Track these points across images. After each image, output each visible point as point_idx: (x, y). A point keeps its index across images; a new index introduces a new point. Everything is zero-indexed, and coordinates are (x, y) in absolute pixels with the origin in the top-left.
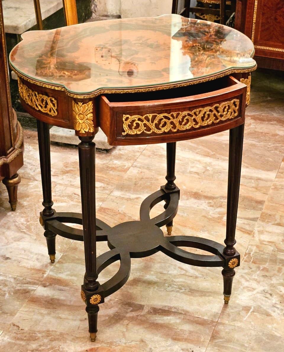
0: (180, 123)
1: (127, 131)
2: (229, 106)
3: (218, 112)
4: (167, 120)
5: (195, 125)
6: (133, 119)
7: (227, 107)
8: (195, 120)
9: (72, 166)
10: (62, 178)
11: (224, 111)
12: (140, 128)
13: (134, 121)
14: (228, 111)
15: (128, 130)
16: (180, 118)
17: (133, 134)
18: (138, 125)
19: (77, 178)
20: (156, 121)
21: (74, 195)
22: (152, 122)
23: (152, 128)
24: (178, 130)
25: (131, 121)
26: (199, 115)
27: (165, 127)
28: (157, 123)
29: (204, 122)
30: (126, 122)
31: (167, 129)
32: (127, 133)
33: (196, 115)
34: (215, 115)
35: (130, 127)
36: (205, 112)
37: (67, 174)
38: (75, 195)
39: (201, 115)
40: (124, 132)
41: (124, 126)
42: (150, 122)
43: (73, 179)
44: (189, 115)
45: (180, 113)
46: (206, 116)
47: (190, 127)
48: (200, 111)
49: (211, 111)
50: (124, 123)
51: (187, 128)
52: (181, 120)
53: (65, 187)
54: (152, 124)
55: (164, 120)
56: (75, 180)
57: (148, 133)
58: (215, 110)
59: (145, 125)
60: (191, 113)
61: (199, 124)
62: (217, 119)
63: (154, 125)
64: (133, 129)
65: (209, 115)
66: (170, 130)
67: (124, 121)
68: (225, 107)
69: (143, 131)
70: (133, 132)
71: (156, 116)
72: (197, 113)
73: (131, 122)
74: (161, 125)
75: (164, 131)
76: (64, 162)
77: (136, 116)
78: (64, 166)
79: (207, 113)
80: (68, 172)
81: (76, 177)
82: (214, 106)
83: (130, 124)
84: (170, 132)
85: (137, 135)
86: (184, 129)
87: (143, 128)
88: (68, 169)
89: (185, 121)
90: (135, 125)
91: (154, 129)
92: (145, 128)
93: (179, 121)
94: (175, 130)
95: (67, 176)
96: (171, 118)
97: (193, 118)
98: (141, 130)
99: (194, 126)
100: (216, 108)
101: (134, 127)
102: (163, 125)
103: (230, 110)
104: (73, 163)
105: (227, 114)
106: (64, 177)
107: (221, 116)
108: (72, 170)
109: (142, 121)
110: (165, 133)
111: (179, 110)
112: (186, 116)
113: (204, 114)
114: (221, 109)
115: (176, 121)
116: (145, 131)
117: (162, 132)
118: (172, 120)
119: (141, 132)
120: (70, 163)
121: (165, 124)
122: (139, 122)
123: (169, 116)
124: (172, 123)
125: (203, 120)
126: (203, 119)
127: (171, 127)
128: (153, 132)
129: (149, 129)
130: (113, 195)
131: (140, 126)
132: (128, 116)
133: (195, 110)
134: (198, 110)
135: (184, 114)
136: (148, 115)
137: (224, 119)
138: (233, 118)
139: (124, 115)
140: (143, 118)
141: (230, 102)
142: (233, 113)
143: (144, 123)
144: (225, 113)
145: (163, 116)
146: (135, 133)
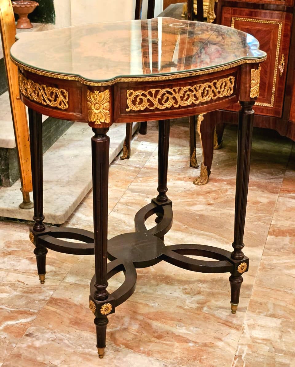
0: (182, 98)
1: (131, 106)
2: (225, 82)
3: (216, 88)
4: (169, 96)
5: (195, 100)
6: (137, 95)
7: (224, 84)
8: (195, 96)
9: (15, 246)
10: (3, 261)
11: (221, 88)
12: (143, 104)
13: (137, 96)
14: (225, 89)
16: (182, 93)
17: (136, 109)
18: (141, 100)
19: (21, 261)
20: (159, 97)
21: (17, 282)
22: (155, 97)
23: (155, 103)
24: (180, 106)
25: (135, 96)
26: (199, 91)
27: (168, 102)
28: (160, 98)
30: (130, 97)
31: (169, 104)
32: (131, 110)
33: (196, 91)
34: (213, 91)
35: (134, 102)
36: (205, 88)
37: (9, 256)
38: (20, 283)
39: (201, 91)
40: (128, 108)
41: (128, 102)
42: (153, 97)
43: (16, 262)
44: (190, 90)
45: (182, 88)
46: (206, 92)
47: (191, 103)
48: (200, 86)
49: (210, 87)
50: (127, 98)
51: (188, 104)
52: (182, 95)
53: (7, 273)
54: (155, 99)
55: (167, 95)
56: (19, 263)
57: (151, 108)
58: (214, 87)
59: (148, 100)
61: (199, 100)
62: (215, 95)
63: (157, 101)
64: (137, 105)
65: (208, 91)
66: (173, 106)
67: (128, 97)
68: (222, 84)
69: (147, 107)
70: (136, 108)
71: (159, 91)
72: (198, 88)
73: (134, 98)
74: (164, 100)
75: (167, 107)
76: (5, 241)
77: (140, 91)
78: (6, 245)
80: (10, 253)
81: (20, 259)
82: (213, 82)
83: (134, 99)
84: (172, 108)
85: (140, 111)
86: (186, 105)
87: (146, 104)
88: (10, 250)
89: (186, 96)
90: (138, 100)
91: (156, 105)
92: (149, 103)
93: (181, 96)
94: (177, 106)
95: (9, 258)
96: (173, 93)
97: (193, 94)
98: (144, 105)
99: (194, 102)
100: (215, 84)
101: (137, 103)
102: (166, 100)
103: (226, 87)
104: (17, 241)
105: (223, 91)
106: (6, 259)
107: (219, 92)
108: (15, 251)
109: (145, 96)
110: (167, 109)
111: (181, 85)
112: (187, 91)
113: (204, 90)
114: (218, 86)
115: (178, 97)
116: (148, 107)
117: (165, 108)
118: (174, 95)
119: (145, 107)
120: (13, 242)
121: (168, 98)
122: (143, 97)
123: (171, 91)
124: (174, 98)
125: (203, 97)
126: (202, 94)
127: (173, 103)
128: (156, 108)
129: (152, 104)
130: (67, 281)
131: (144, 102)
132: (132, 91)
133: (195, 86)
134: (198, 85)
135: (186, 89)
136: (151, 90)
137: (221, 96)
138: (229, 95)
139: (128, 91)
140: (146, 93)
141: (226, 79)
142: (229, 90)
143: (147, 98)
144: (222, 90)
145: (166, 91)
146: (139, 109)
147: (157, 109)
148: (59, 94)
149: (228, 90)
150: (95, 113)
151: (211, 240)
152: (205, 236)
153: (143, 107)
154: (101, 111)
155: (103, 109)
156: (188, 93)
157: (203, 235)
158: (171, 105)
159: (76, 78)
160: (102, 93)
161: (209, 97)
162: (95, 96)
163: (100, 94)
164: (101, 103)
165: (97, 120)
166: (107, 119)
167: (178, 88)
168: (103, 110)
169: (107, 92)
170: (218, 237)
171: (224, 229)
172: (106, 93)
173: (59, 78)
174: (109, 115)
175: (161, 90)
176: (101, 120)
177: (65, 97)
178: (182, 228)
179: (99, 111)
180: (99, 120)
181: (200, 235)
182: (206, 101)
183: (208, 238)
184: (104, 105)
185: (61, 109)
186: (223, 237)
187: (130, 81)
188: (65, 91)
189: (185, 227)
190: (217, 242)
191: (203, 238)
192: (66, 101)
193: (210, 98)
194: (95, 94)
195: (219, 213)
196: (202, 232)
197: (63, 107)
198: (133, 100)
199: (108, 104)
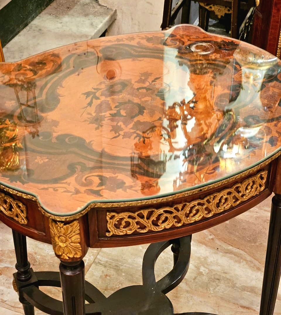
0: (187, 215)
1: (112, 231)
2: (253, 181)
3: (239, 192)
4: (168, 215)
5: (207, 214)
6: (121, 217)
7: (251, 184)
8: (207, 209)
12: (131, 227)
13: (122, 219)
14: (252, 188)
15: (115, 229)
16: (187, 210)
17: (121, 234)
18: (128, 224)
20: (154, 218)
22: (148, 218)
23: (148, 226)
24: (184, 224)
25: (118, 219)
26: (214, 201)
27: (166, 223)
28: (155, 219)
29: (219, 208)
30: (111, 221)
32: (113, 234)
33: (209, 203)
34: (234, 197)
35: (117, 226)
36: (222, 197)
39: (217, 200)
40: (109, 232)
41: (108, 226)
42: (145, 219)
44: (199, 204)
45: (188, 203)
46: (223, 201)
47: (201, 218)
48: (215, 197)
49: (229, 193)
50: (108, 222)
51: (196, 220)
52: (188, 212)
54: (147, 221)
55: (166, 215)
57: (142, 231)
58: (235, 192)
59: (138, 223)
60: (201, 202)
61: (213, 212)
62: (237, 201)
63: (151, 223)
64: (122, 229)
65: (226, 199)
66: (173, 225)
67: (109, 220)
69: (136, 231)
70: (121, 232)
71: (153, 211)
72: (211, 200)
73: (118, 221)
74: (161, 221)
75: (165, 228)
77: (125, 213)
79: (224, 197)
82: (234, 187)
83: (117, 223)
84: (173, 227)
85: (126, 235)
86: (192, 222)
87: (135, 227)
90: (123, 223)
91: (150, 227)
92: (139, 226)
94: (180, 225)
96: (174, 211)
97: (205, 207)
99: (205, 216)
100: (237, 189)
101: (122, 226)
102: (163, 221)
103: (254, 186)
105: (250, 192)
107: (243, 196)
109: (134, 218)
110: (165, 230)
111: (186, 200)
112: (195, 206)
113: (220, 200)
114: (243, 188)
115: (181, 214)
116: (138, 230)
117: (161, 229)
118: (175, 213)
119: (133, 231)
121: (166, 219)
122: (130, 220)
123: (171, 209)
124: (176, 217)
126: (218, 205)
127: (174, 222)
128: (149, 230)
129: (143, 227)
131: (131, 225)
132: (113, 214)
133: (208, 197)
134: (212, 196)
135: (193, 204)
136: (142, 211)
137: (245, 198)
138: (258, 193)
139: (108, 214)
140: (135, 215)
141: (255, 177)
142: (259, 187)
143: (136, 221)
144: (247, 191)
145: (163, 211)
146: (125, 233)
147: (150, 232)
148: (14, 206)
149: (257, 188)
150: (60, 247)
151: (240, 262)
152: (233, 256)
153: (131, 230)
154: (69, 245)
155: (72, 242)
156: (197, 207)
157: (231, 252)
158: (171, 225)
159: (33, 198)
160: (68, 225)
161: (228, 204)
162: (59, 227)
163: (64, 226)
164: (68, 236)
165: (64, 254)
166: (78, 252)
167: (182, 205)
168: (71, 244)
169: (76, 223)
170: (249, 258)
171: (257, 244)
172: (74, 224)
173: (11, 192)
174: (81, 248)
175: (156, 210)
176: (68, 255)
177: (22, 212)
178: (207, 239)
179: (65, 245)
180: (66, 254)
181: (227, 253)
182: (222, 211)
183: (237, 258)
184: (72, 238)
185: (18, 222)
186: (255, 259)
187: (109, 206)
188: (21, 205)
189: (211, 237)
190: (246, 266)
191: (231, 258)
192: (23, 215)
193: (230, 205)
194: (58, 226)
195: (255, 216)
196: (230, 248)
197: (21, 222)
198: (115, 224)
199: (78, 236)
